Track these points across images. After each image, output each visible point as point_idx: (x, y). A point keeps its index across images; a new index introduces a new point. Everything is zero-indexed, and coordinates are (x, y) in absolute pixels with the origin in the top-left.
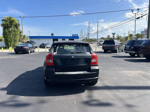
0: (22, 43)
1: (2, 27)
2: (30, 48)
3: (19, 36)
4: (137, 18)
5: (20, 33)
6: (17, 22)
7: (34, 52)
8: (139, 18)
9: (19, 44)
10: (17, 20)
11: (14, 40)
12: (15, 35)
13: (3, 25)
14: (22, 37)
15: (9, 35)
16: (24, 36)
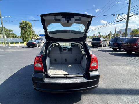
0: (34, 39)
1: (20, 28)
2: (38, 43)
3: (32, 35)
4: (117, 22)
5: (33, 32)
6: (31, 25)
7: (41, 46)
8: (119, 21)
9: (32, 40)
10: (30, 23)
11: (28, 37)
12: (29, 34)
13: (20, 27)
14: (34, 35)
15: (25, 34)
16: (36, 35)
